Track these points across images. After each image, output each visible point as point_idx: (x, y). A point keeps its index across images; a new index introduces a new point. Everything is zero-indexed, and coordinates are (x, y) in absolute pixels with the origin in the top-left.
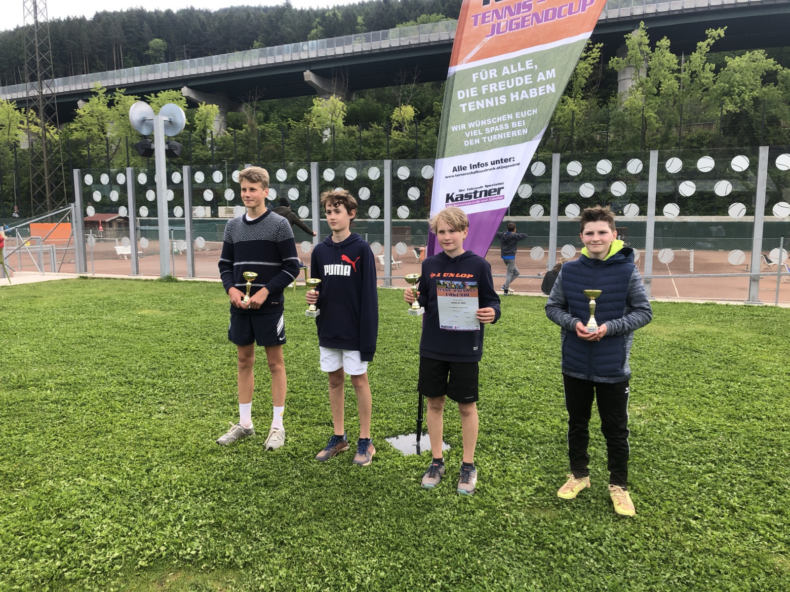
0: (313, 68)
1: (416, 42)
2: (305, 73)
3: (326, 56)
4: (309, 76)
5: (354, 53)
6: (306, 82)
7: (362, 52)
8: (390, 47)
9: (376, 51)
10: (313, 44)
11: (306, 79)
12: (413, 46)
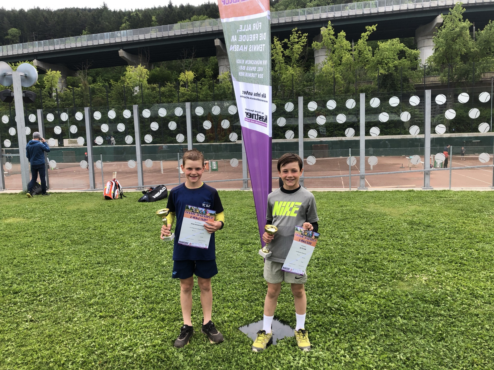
0: (124, 48)
1: (192, 32)
2: (119, 51)
3: (133, 41)
4: (122, 53)
5: (151, 38)
6: (120, 57)
7: (157, 38)
8: (175, 35)
9: (166, 38)
10: (124, 32)
11: (120, 55)
12: (190, 35)
